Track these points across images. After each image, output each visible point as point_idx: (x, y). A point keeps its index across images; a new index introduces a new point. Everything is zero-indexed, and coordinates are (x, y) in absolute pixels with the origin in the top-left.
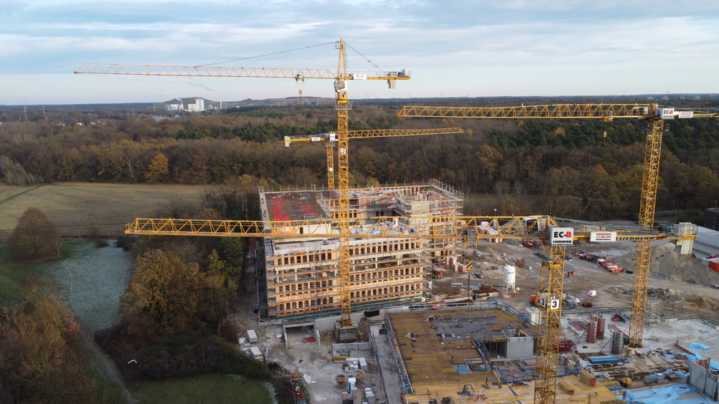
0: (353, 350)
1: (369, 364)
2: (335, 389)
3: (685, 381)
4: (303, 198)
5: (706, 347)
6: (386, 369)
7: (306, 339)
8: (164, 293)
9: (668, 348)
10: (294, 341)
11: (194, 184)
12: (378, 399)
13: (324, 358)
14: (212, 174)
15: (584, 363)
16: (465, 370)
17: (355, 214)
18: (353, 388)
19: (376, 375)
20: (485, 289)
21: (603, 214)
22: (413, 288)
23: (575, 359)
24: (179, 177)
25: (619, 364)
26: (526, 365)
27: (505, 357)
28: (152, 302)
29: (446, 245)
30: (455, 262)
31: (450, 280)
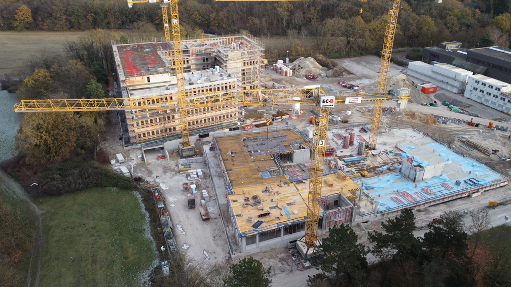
0: (193, 162)
1: (204, 173)
2: (182, 192)
3: (398, 171)
4: (147, 50)
5: (413, 147)
6: (216, 176)
7: (159, 157)
8: (49, 133)
9: (390, 149)
10: (151, 159)
11: (56, 31)
12: (211, 197)
13: (173, 170)
14: (70, 22)
15: (340, 163)
16: (267, 175)
17: (187, 61)
18: (194, 191)
19: (208, 180)
20: (280, 114)
21: (359, 51)
22: (231, 116)
23: (335, 160)
24: (43, 25)
25: (361, 162)
26: (305, 167)
27: (293, 162)
28: (41, 140)
29: (253, 82)
30: (260, 94)
31: (257, 108)
